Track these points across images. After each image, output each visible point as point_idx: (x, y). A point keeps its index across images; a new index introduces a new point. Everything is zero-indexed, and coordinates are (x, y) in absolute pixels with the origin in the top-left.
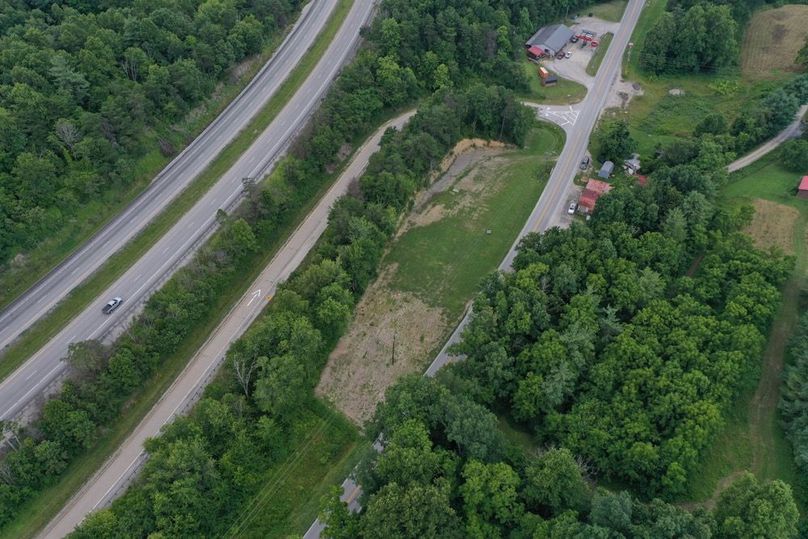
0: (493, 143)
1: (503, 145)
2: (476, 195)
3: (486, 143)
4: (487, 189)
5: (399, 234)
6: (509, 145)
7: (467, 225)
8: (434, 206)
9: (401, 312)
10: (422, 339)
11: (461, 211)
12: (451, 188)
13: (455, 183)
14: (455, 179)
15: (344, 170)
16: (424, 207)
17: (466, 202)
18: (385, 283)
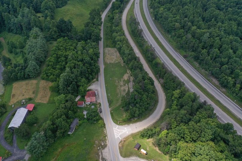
2: (121, 86)
4: (120, 89)
5: (128, 70)
7: (117, 78)
8: (127, 79)
9: (114, 60)
10: (107, 59)
11: (121, 81)
12: (128, 85)
13: (128, 86)
14: (130, 87)
15: (155, 77)
16: (129, 78)
17: (122, 83)
18: (121, 62)
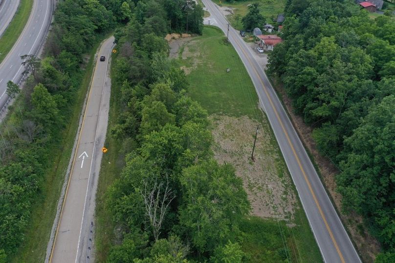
0: (184, 35)
1: (190, 35)
2: (199, 57)
3: (179, 35)
6: (193, 35)
11: (199, 66)
12: (181, 58)
13: (180, 55)
14: (177, 54)
